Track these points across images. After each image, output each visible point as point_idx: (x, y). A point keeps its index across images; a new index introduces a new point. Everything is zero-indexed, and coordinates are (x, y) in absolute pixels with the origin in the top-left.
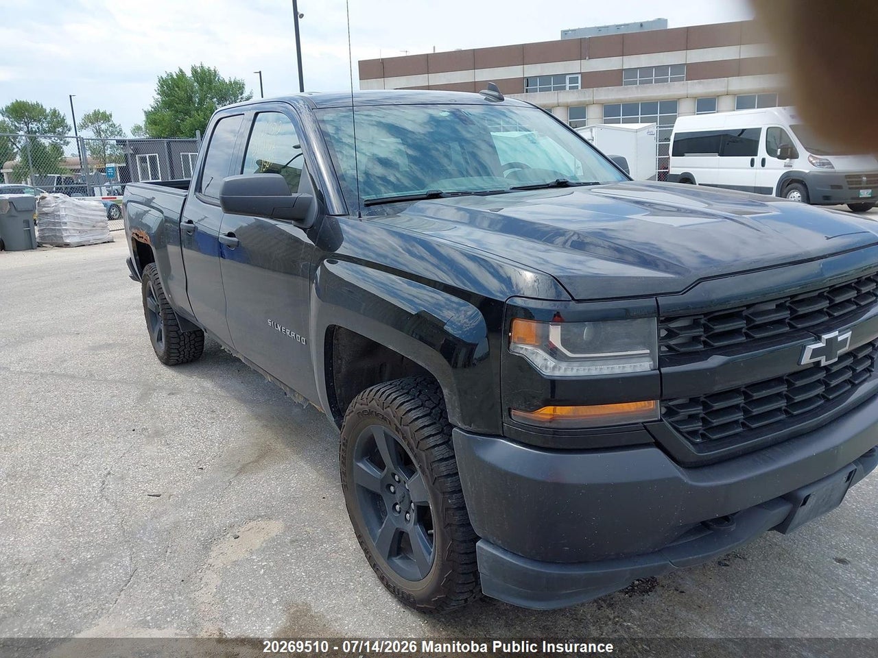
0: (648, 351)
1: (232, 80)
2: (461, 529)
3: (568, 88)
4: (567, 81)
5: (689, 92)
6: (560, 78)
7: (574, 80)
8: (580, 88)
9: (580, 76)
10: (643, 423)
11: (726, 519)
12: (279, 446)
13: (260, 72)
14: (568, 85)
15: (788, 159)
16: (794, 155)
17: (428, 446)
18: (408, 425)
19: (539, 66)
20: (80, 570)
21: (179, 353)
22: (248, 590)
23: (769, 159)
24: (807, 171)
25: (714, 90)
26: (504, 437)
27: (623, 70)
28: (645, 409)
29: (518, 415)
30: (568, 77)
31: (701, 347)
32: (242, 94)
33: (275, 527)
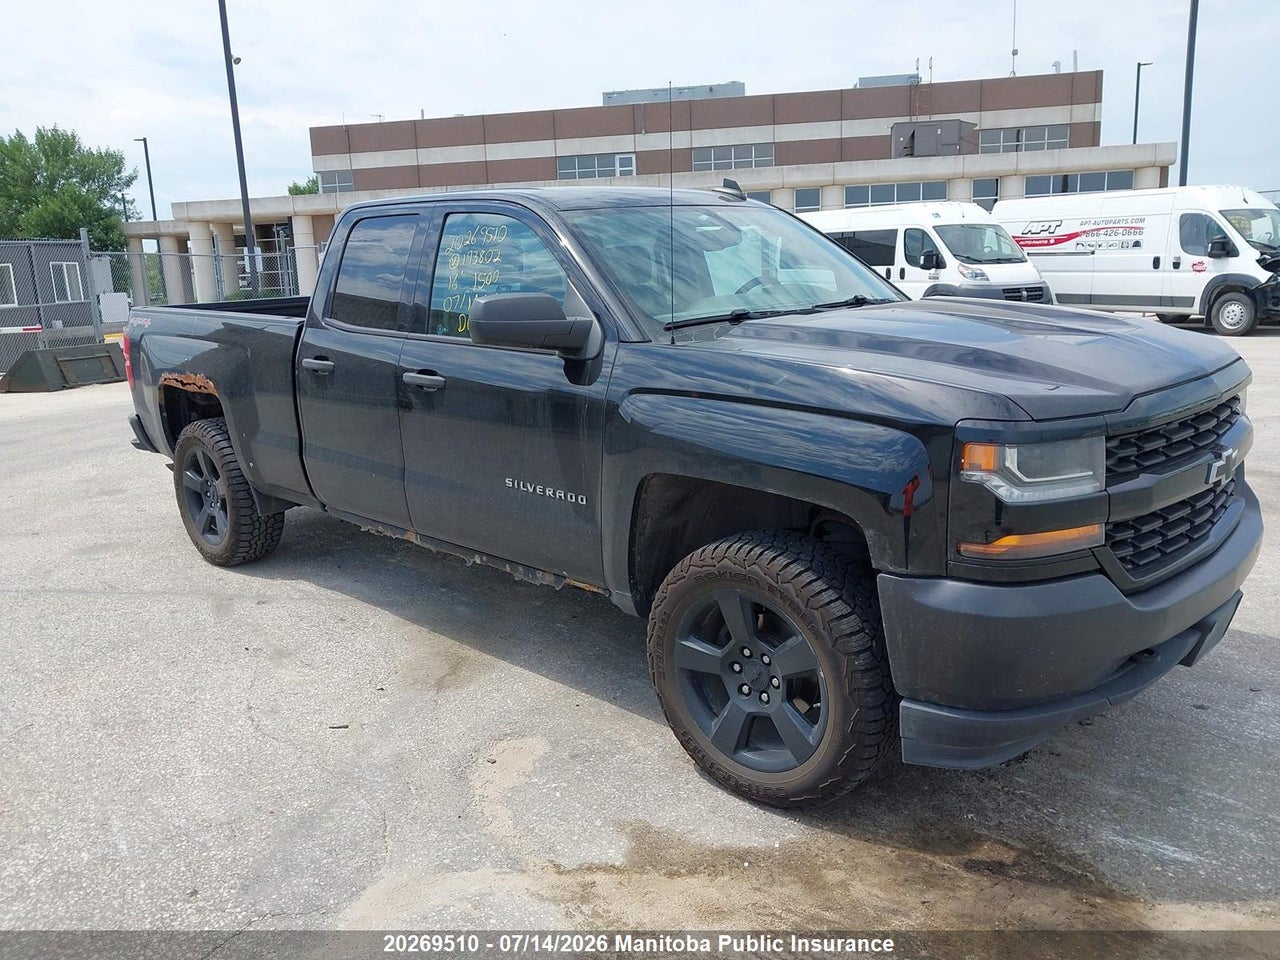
0: (1091, 473)
1: (103, 151)
2: (871, 693)
3: (618, 174)
4: (617, 164)
5: (786, 181)
6: (607, 159)
7: (625, 162)
8: (634, 173)
9: (634, 156)
10: (1090, 549)
11: (1149, 652)
12: (471, 653)
13: (145, 140)
14: (618, 169)
15: (933, 270)
16: (940, 264)
17: (822, 603)
18: (789, 582)
19: (576, 141)
20: (306, 823)
21: (250, 547)
22: (555, 816)
23: (909, 268)
24: (957, 285)
25: (817, 178)
26: (947, 577)
27: (691, 149)
28: (1092, 533)
29: (969, 549)
30: (617, 157)
31: (1134, 466)
32: (119, 172)
33: (538, 746)
